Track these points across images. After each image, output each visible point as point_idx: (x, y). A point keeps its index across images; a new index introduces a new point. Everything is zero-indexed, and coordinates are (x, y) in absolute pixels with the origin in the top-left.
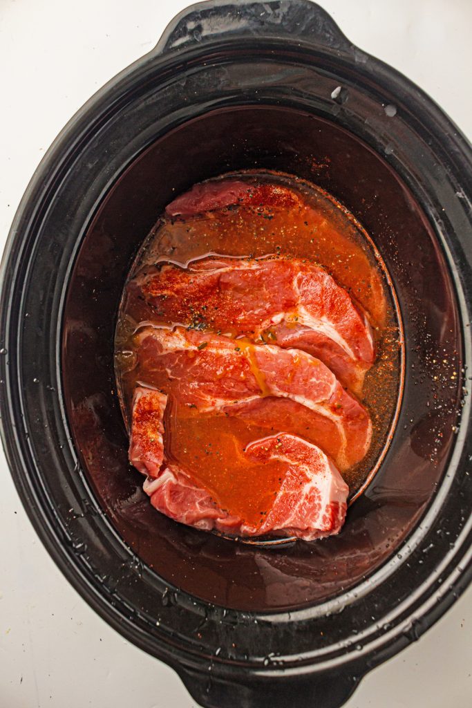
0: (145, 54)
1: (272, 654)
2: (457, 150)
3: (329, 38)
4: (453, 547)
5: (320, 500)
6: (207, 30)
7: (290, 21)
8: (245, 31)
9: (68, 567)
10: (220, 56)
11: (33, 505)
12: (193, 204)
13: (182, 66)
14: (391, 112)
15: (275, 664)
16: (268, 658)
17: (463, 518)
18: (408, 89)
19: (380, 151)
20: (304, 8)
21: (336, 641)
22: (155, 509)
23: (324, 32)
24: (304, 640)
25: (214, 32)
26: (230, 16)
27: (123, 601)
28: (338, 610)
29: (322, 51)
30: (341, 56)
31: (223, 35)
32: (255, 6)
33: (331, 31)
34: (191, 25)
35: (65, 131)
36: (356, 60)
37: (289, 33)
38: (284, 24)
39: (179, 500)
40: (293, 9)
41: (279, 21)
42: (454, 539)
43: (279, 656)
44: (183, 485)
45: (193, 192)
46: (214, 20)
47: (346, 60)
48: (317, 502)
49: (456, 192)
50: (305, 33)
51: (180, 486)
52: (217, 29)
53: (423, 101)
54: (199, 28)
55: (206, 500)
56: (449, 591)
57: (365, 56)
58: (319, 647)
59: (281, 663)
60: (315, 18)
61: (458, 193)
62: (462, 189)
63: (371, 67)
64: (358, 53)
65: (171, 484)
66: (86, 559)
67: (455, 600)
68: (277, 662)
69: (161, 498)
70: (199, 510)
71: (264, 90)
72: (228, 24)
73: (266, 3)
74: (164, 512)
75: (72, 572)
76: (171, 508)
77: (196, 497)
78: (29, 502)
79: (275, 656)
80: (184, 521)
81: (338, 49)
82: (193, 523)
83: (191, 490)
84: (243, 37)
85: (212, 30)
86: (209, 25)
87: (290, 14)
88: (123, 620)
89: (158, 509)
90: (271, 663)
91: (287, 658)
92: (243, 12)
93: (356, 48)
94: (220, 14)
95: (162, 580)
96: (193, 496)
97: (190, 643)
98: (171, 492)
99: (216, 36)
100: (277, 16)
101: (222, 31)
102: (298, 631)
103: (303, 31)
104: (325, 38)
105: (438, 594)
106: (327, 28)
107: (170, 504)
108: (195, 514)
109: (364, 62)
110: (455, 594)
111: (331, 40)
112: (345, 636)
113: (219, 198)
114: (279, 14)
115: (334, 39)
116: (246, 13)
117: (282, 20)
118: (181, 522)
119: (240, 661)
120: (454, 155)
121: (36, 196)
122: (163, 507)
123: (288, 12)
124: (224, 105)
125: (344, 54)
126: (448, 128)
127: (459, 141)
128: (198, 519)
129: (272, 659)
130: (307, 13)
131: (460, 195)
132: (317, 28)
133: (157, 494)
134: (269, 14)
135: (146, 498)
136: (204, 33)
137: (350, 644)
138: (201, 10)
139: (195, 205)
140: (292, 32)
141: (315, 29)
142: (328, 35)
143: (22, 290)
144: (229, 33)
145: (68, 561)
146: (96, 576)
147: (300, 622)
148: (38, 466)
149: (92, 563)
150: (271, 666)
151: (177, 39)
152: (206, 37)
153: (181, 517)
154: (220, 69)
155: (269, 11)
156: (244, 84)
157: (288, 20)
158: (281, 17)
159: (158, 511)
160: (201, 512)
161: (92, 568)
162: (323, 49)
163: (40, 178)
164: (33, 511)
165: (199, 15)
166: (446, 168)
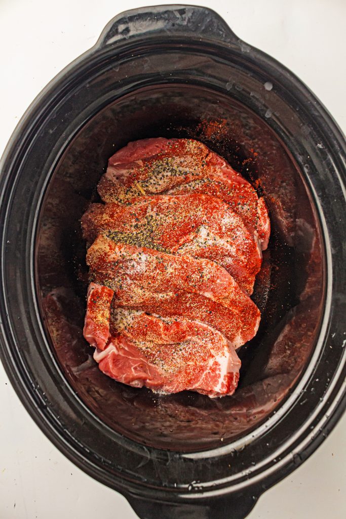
0: (88, 49)
1: (194, 482)
2: (317, 114)
3: (222, 34)
4: (322, 400)
5: (220, 371)
6: (133, 30)
7: (193, 23)
8: (161, 31)
9: (44, 424)
10: (143, 49)
11: (17, 380)
12: (129, 155)
13: (115, 57)
14: (268, 87)
15: (196, 489)
16: (191, 485)
17: (329, 380)
18: (280, 70)
19: (262, 116)
20: (204, 13)
21: (240, 470)
22: (102, 372)
23: (218, 30)
24: (217, 471)
25: (139, 32)
26: (150, 20)
27: (85, 447)
28: (241, 449)
29: (218, 44)
30: (231, 47)
31: (145, 34)
32: (168, 13)
33: (223, 30)
34: (121, 28)
35: (32, 106)
36: (242, 50)
37: (193, 31)
38: (189, 25)
39: (120, 366)
40: (195, 14)
41: (185, 23)
42: (322, 395)
43: (199, 483)
44: (123, 355)
45: (128, 147)
46: (138, 24)
47: (235, 50)
48: (217, 372)
49: (317, 144)
50: (204, 32)
51: (120, 356)
52: (140, 30)
53: (292, 79)
54: (127, 30)
55: (139, 366)
56: (320, 432)
57: (249, 47)
58: (228, 475)
59: (201, 488)
60: (211, 20)
61: (318, 145)
62: (321, 142)
63: (253, 55)
64: (244, 45)
65: (114, 354)
66: (57, 418)
67: (324, 438)
68: (198, 487)
69: (107, 364)
70: (134, 374)
71: (176, 72)
72: (148, 26)
73: (176, 10)
74: (108, 374)
75: (47, 428)
76: (114, 372)
77: (132, 364)
78: (15, 379)
79: (196, 483)
80: (123, 381)
81: (229, 42)
82: (129, 382)
83: (129, 359)
84: (159, 35)
85: (137, 30)
86: (134, 27)
87: (193, 17)
88: (85, 461)
89: (104, 372)
90: (193, 488)
91: (205, 485)
92: (159, 17)
93: (242, 41)
94: (143, 18)
95: (113, 431)
96: (129, 363)
97: (135, 476)
98: (114, 360)
99: (140, 35)
100: (183, 19)
101: (144, 31)
102: (213, 465)
103: (204, 30)
104: (219, 35)
105: (312, 435)
106: (221, 27)
107: (113, 369)
108: (131, 377)
109: (248, 51)
110: (324, 434)
111: (224, 36)
112: (246, 467)
113: (147, 150)
114: (185, 18)
115: (226, 36)
116: (161, 17)
117: (188, 23)
118: (121, 381)
119: (171, 487)
120: (315, 118)
121: (12, 154)
122: (108, 371)
123: (192, 17)
124: (148, 84)
125: (233, 46)
126: (310, 98)
127: (318, 107)
128: (133, 379)
129: (194, 485)
130: (206, 17)
131: (320, 146)
132: (213, 27)
133: (103, 361)
134: (178, 18)
135: (96, 364)
136: (131, 34)
137: (250, 472)
138: (129, 16)
139: (131, 156)
140: (195, 31)
141: (212, 29)
142: (221, 33)
143: (4, 223)
144: (150, 33)
145: (44, 420)
146: (65, 430)
147: (213, 458)
148: (20, 351)
149: (61, 421)
150: (193, 491)
151: (111, 38)
152: (133, 36)
153: (121, 378)
154: (143, 59)
155: (178, 15)
156: (161, 69)
157: (192, 22)
158: (187, 20)
159: (104, 374)
160: (135, 375)
161: (62, 424)
162: (219, 43)
163: (14, 142)
164: (18, 385)
165: (127, 20)
166: (309, 127)
